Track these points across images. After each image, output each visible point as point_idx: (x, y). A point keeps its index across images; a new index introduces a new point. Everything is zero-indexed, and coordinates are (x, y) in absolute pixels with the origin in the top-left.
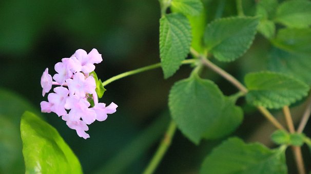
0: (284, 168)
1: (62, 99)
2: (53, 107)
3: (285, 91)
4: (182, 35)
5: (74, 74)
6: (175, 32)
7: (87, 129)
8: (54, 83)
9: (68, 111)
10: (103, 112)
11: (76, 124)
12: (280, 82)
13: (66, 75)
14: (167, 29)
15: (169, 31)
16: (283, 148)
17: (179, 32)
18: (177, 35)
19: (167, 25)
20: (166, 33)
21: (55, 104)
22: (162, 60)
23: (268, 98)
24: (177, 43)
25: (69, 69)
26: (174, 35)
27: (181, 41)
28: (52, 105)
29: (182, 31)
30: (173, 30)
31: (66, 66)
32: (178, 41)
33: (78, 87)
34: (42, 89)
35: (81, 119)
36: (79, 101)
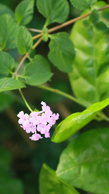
0: (58, 34)
1: (42, 127)
2: (47, 131)
3: (24, 36)
4: (5, 82)
5: (30, 123)
6: (4, 85)
7: (54, 114)
8: (36, 133)
9: (48, 123)
10: (46, 108)
11: (53, 120)
12: (21, 38)
13: (31, 127)
14: (3, 88)
15: (5, 87)
16: (50, 36)
17: (4, 84)
18: (6, 84)
19: (2, 89)
20: (5, 88)
21: (45, 131)
22: (18, 88)
23: (28, 43)
24: (9, 84)
25: (28, 126)
26: (6, 85)
27: (8, 82)
28: (46, 132)
29: (3, 82)
30: (4, 86)
31: (27, 127)
32: (8, 83)
33: (36, 120)
34: (40, 139)
35: (51, 117)
36: (42, 118)
